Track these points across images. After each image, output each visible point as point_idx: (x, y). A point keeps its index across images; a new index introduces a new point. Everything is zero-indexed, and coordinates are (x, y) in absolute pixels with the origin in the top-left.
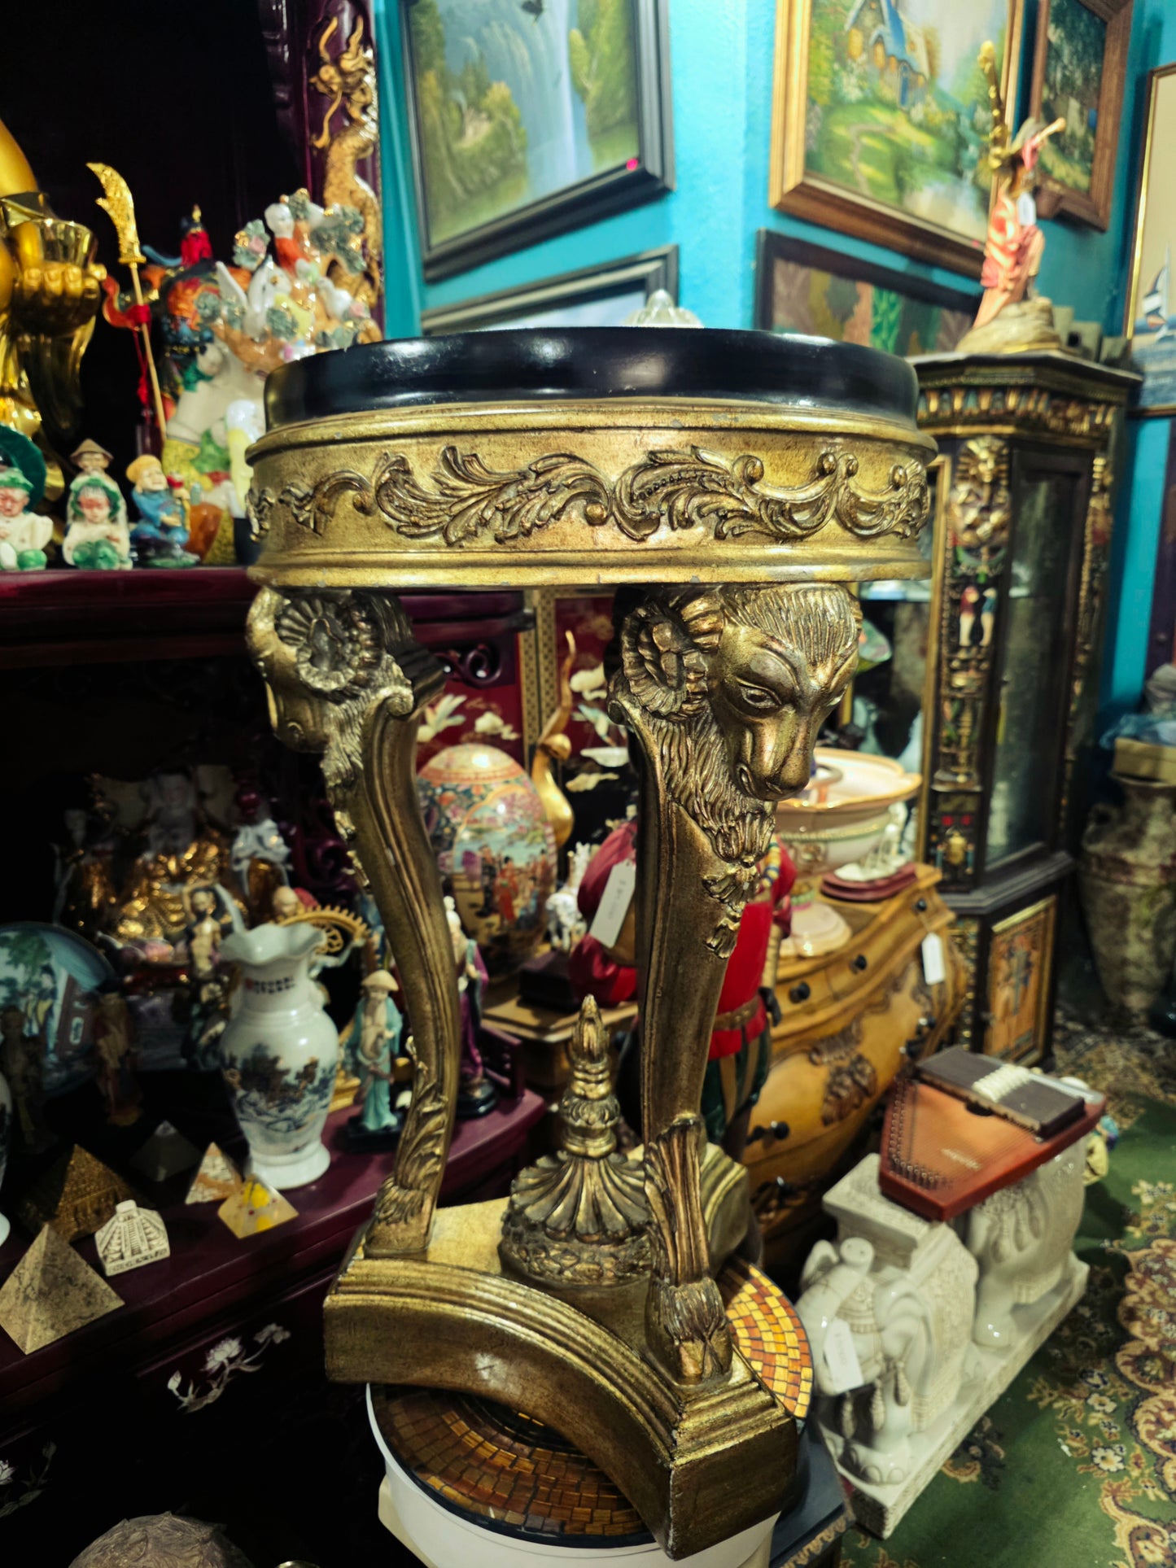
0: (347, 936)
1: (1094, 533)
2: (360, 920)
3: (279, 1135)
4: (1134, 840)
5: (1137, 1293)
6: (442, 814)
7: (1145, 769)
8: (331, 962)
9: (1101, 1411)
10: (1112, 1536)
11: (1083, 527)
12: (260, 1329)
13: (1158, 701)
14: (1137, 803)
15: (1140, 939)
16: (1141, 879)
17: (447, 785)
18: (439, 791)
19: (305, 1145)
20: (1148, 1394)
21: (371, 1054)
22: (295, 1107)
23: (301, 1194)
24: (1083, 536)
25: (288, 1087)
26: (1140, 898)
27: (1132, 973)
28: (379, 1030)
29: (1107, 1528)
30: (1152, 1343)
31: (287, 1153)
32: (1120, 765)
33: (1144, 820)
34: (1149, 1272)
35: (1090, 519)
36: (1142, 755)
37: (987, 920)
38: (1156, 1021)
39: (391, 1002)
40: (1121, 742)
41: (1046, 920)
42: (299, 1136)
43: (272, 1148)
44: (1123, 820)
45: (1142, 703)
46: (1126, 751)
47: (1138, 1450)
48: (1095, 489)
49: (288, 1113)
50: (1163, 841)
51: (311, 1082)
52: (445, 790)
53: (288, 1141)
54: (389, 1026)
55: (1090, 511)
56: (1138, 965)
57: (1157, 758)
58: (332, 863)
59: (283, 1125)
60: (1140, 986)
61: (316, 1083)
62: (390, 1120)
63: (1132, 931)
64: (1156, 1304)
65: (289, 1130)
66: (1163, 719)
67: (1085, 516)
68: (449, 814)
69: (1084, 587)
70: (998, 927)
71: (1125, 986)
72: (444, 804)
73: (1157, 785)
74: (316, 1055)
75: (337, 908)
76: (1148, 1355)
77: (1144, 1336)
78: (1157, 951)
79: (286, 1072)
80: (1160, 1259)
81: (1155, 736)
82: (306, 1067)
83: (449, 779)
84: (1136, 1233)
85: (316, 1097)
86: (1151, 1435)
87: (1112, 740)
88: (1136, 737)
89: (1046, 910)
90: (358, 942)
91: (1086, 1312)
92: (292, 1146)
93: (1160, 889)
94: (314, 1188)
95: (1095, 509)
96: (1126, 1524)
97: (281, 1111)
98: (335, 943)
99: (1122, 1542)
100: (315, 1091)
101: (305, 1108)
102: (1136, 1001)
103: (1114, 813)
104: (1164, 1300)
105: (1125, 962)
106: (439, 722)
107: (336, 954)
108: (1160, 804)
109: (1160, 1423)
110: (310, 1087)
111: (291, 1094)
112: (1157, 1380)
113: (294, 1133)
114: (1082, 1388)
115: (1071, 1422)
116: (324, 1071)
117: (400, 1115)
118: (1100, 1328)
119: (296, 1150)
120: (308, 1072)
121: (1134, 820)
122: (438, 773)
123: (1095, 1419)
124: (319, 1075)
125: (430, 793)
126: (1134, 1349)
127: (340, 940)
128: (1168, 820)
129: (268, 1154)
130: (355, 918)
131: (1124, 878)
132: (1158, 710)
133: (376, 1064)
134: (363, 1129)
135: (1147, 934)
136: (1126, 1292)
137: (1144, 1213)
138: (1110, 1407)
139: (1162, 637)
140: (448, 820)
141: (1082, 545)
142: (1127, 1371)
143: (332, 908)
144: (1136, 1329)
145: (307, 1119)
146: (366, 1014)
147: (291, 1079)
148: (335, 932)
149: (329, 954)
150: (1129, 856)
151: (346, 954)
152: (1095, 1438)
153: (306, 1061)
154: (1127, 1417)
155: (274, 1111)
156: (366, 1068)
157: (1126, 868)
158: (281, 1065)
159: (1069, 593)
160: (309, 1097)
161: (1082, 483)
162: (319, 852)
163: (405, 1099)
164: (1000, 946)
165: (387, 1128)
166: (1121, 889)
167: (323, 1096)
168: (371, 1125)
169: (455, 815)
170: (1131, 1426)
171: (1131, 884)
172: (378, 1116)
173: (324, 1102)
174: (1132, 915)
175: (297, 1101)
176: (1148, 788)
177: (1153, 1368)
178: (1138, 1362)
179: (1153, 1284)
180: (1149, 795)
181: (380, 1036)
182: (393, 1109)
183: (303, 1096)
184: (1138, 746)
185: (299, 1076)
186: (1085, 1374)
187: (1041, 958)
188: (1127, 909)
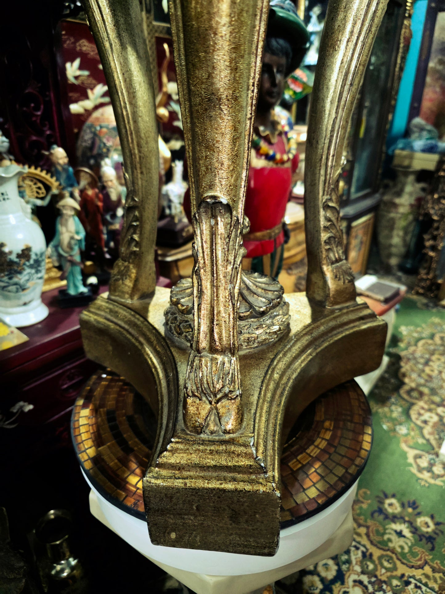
0: (48, 188)
1: (404, 38)
2: (54, 178)
3: (12, 294)
4: (399, 194)
5: (405, 367)
6: (101, 141)
7: (406, 163)
8: (39, 203)
9: (396, 411)
10: (406, 458)
11: (400, 34)
12: (14, 405)
13: (414, 132)
14: (402, 178)
15: (398, 236)
16: (402, 210)
17: (103, 124)
18: (98, 128)
19: (30, 302)
20: (413, 404)
21: (68, 250)
22: (19, 276)
23: (32, 329)
24: (400, 39)
25: (12, 263)
26: (400, 218)
27: (394, 250)
28: (71, 235)
29: (404, 455)
30: (413, 385)
31: (19, 306)
32: (396, 161)
33: (404, 185)
34: (409, 359)
35: (403, 31)
36: (405, 157)
37: (350, 219)
38: (401, 268)
39: (77, 219)
40: (398, 152)
41: (369, 224)
42: (25, 295)
43: (8, 303)
44: (395, 185)
45: (407, 133)
46: (399, 155)
47: (412, 425)
48: (407, 15)
49: (15, 280)
50: (411, 194)
51: (28, 260)
52: (101, 127)
53: (19, 298)
54: (77, 233)
55: (404, 26)
56: (396, 246)
57: (411, 157)
58: (36, 151)
59: (13, 288)
60: (395, 255)
61: (32, 262)
62: (83, 289)
63: (395, 232)
64: (413, 370)
65: (17, 291)
66: (415, 140)
67: (401, 29)
68: (105, 140)
69: (398, 66)
70: (354, 224)
71: (390, 255)
72: (102, 136)
73: (411, 170)
74: (30, 244)
75: (39, 169)
76: (412, 390)
77: (410, 382)
78: (404, 240)
79: (11, 253)
80: (413, 353)
81: (412, 148)
82: (23, 251)
83: (104, 122)
84: (402, 345)
85: (33, 271)
86: (417, 419)
87: (393, 151)
88: (403, 149)
89: (369, 220)
90: (55, 191)
91: (387, 375)
92: (22, 302)
93: (409, 214)
94: (40, 326)
95: (406, 25)
96: (411, 453)
97: (10, 278)
98: (40, 192)
99: (411, 460)
100: (31, 267)
101: (27, 277)
102: (394, 261)
103: (391, 184)
104: (415, 369)
105: (391, 246)
106: (96, 99)
107: (42, 199)
108: (411, 178)
109: (420, 414)
110: (27, 263)
111: (16, 268)
112: (417, 399)
113: (22, 293)
114: (388, 403)
115: (386, 416)
116: (36, 255)
117: (89, 288)
118: (393, 381)
119: (25, 304)
120: (25, 253)
121: (399, 186)
122: (97, 119)
123: (395, 415)
124: (33, 257)
125: (93, 130)
126: (406, 388)
127: (43, 190)
128: (413, 185)
129: (6, 307)
130: (52, 177)
131: (394, 210)
132: (414, 136)
133: (71, 256)
134: (68, 295)
135: (401, 233)
136: (400, 367)
137: (404, 338)
138: (400, 409)
139: (416, 105)
140: (105, 144)
141: (399, 44)
142: (405, 396)
143: (36, 168)
144: (406, 380)
145: (29, 284)
146: (61, 225)
147: (13, 257)
148: (40, 185)
149: (37, 198)
150: (397, 201)
151: (48, 199)
152: (395, 422)
153: (23, 247)
154: (407, 413)
155: (6, 279)
156: (65, 258)
157: (395, 206)
158: (6, 250)
159: (392, 68)
160: (28, 271)
161: (402, 9)
162: (27, 144)
163: (93, 280)
164: (353, 233)
165: (82, 293)
166: (392, 215)
167: (38, 271)
168: (72, 292)
169: (108, 141)
170: (408, 416)
171: (397, 213)
172: (76, 287)
173: (39, 275)
174: (396, 226)
175: (20, 273)
176: (406, 171)
177: (415, 394)
178: (409, 392)
179: (411, 363)
180: (406, 174)
181: (72, 238)
182: (85, 285)
183: (24, 269)
184: (405, 153)
185: (19, 256)
186: (388, 398)
187: (367, 240)
188: (394, 223)
